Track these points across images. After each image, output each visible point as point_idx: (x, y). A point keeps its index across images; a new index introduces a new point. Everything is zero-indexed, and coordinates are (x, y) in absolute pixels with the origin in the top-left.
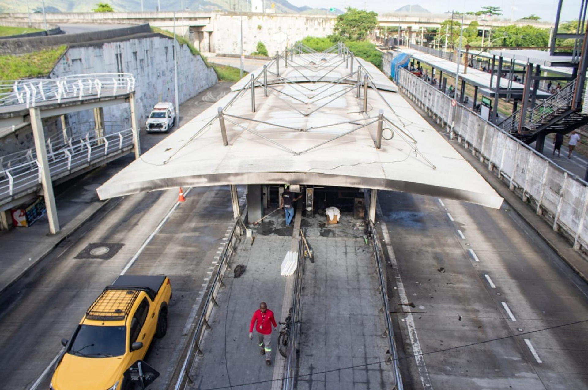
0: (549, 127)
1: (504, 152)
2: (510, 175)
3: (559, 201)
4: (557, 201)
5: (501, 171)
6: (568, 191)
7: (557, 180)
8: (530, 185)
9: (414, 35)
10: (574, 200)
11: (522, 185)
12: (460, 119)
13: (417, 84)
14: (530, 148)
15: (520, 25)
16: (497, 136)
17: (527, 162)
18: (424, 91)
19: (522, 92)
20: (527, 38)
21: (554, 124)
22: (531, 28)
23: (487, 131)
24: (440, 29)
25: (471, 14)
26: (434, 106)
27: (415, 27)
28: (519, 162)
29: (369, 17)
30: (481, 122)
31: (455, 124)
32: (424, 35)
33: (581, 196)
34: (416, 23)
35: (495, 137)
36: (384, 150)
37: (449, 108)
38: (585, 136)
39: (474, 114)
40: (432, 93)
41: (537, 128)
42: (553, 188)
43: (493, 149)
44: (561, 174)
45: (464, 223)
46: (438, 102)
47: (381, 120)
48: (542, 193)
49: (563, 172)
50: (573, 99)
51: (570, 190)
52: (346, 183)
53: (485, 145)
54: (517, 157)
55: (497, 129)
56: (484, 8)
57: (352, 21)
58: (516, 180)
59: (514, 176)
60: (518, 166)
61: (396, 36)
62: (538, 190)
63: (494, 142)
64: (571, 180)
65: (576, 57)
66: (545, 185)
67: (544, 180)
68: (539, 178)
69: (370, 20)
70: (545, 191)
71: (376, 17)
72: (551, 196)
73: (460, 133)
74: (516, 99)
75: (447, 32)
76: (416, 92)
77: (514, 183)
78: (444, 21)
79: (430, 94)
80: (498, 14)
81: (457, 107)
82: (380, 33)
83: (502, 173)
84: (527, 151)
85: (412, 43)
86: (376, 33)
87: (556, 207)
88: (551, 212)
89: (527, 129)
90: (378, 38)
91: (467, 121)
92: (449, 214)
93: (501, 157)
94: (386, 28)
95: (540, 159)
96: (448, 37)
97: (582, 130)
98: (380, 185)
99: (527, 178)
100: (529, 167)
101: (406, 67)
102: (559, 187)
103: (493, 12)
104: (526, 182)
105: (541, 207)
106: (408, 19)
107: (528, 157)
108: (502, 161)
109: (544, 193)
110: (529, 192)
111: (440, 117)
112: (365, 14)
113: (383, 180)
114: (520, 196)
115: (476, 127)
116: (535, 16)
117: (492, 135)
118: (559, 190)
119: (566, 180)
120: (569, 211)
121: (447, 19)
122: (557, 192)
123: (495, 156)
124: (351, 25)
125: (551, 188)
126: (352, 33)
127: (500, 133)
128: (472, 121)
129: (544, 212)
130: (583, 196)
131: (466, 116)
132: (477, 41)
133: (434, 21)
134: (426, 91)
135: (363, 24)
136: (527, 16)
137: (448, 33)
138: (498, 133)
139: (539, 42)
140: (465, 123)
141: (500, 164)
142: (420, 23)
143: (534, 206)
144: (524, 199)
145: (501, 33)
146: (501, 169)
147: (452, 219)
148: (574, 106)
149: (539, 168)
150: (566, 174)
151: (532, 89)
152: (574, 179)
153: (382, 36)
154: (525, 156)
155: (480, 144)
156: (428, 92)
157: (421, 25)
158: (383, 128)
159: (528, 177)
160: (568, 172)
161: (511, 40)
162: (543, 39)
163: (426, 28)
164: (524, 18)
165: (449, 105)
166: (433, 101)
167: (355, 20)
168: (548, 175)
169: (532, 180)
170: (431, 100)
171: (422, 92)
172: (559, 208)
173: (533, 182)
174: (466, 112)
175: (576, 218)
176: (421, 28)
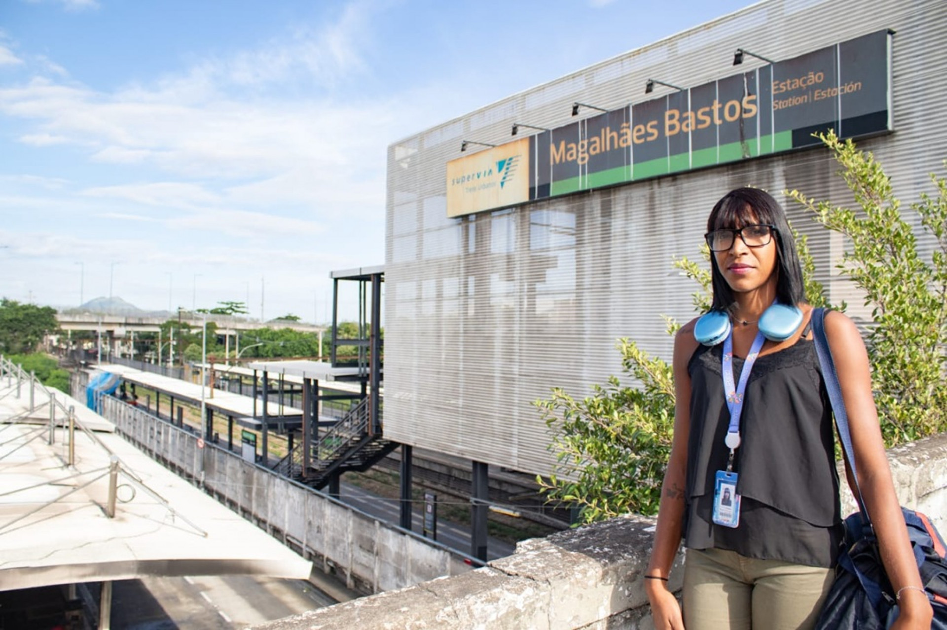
0: (344, 463)
1: (287, 507)
2: (300, 539)
3: (375, 563)
4: (372, 563)
5: (287, 535)
6: (384, 547)
7: (367, 534)
8: (332, 547)
9: (118, 343)
10: (393, 555)
11: (320, 551)
12: (213, 467)
13: (135, 420)
14: (324, 495)
15: (276, 328)
16: (274, 485)
17: (322, 516)
18: (149, 428)
19: (301, 419)
20: (288, 344)
21: (350, 459)
22: (291, 331)
23: (258, 479)
24: (160, 334)
25: (204, 311)
26: (167, 451)
27: (119, 331)
28: (311, 518)
29: (43, 316)
30: (246, 468)
31: (206, 475)
32: (135, 343)
33: (401, 549)
34: (120, 324)
35: (271, 486)
36: (122, 519)
37: (192, 452)
38: (385, 473)
39: (235, 457)
40: (162, 431)
41: (327, 467)
42: (364, 546)
43: (270, 505)
44: (371, 525)
45: (246, 622)
46: (174, 443)
47: (114, 473)
48: (350, 556)
49: (372, 521)
50: (370, 422)
51: (386, 544)
52: (71, 576)
53: (257, 501)
54: (307, 511)
55: (272, 475)
56: (223, 303)
57: (11, 320)
58: (311, 545)
59: (308, 540)
60: (310, 523)
61: (87, 345)
62: (344, 553)
63: (270, 494)
64: (385, 530)
65: (363, 369)
66: (352, 543)
67: (350, 537)
68: (343, 535)
69: (43, 320)
70: (354, 552)
71: (55, 315)
72: (364, 557)
73: (215, 488)
74: (291, 430)
75: (171, 339)
76: (134, 432)
77: (308, 550)
78: (164, 322)
79: (159, 433)
80: (243, 312)
81: (206, 449)
82: (59, 341)
83: (289, 538)
84: (321, 501)
85: (116, 356)
86: (51, 341)
87: (373, 571)
88: (367, 580)
89: (314, 470)
90: (56, 349)
91: (224, 469)
92: (222, 613)
93: (284, 514)
94: (70, 333)
95: (340, 509)
96: (174, 345)
97: (381, 466)
98: (129, 571)
99: (326, 539)
100: (326, 522)
101: (113, 394)
102: (372, 542)
103: (235, 309)
104: (325, 544)
105: (353, 576)
106: (107, 319)
107: (323, 508)
108: (286, 519)
109: (353, 555)
110: (331, 557)
111: (179, 467)
112: (34, 311)
113: (133, 562)
114: (319, 566)
115: (240, 475)
116: (293, 315)
117: (265, 484)
118: (372, 547)
119: (379, 532)
120: (390, 573)
121: (170, 320)
122: (370, 551)
123: (275, 514)
124: (9, 328)
125: (361, 547)
126: (12, 340)
127: (278, 480)
128: (232, 468)
129: (358, 583)
130: (404, 548)
131: (222, 461)
132: (217, 351)
133: (150, 322)
134: (152, 429)
135: (32, 326)
136: (283, 315)
137: (174, 340)
138: (274, 480)
139: (304, 351)
140: (222, 472)
141: (284, 525)
142: (127, 324)
143: (343, 577)
144: (327, 569)
145: (252, 339)
146: (285, 532)
147: (228, 620)
148: (372, 432)
149: (341, 521)
150: (377, 524)
151: (312, 414)
152: (388, 528)
153: (64, 346)
154: (318, 508)
155: (250, 500)
156: (156, 430)
157: (129, 328)
158: (118, 485)
159: (327, 536)
160: (380, 520)
161: (267, 349)
162: (309, 346)
163: (137, 332)
164: (279, 318)
165: (193, 448)
166: (166, 442)
167: (16, 320)
168: (354, 528)
169: (333, 540)
170: (162, 442)
171: (145, 431)
172: (376, 572)
173: (335, 543)
174: (221, 454)
175: (400, 580)
176: (129, 332)
